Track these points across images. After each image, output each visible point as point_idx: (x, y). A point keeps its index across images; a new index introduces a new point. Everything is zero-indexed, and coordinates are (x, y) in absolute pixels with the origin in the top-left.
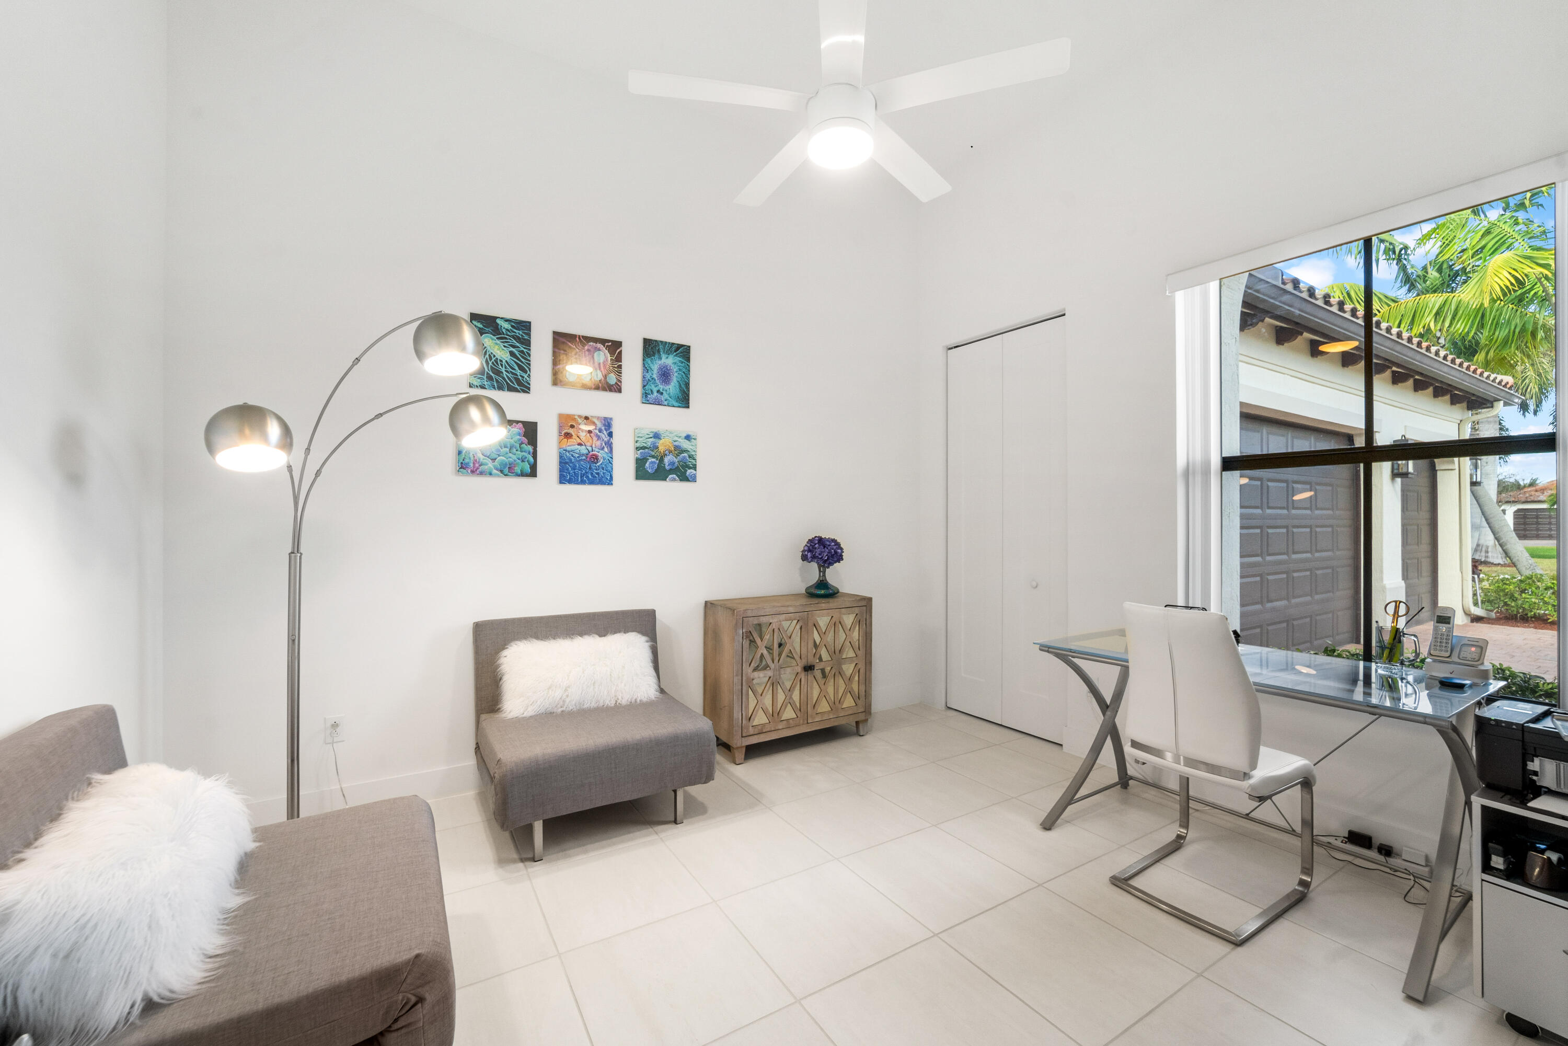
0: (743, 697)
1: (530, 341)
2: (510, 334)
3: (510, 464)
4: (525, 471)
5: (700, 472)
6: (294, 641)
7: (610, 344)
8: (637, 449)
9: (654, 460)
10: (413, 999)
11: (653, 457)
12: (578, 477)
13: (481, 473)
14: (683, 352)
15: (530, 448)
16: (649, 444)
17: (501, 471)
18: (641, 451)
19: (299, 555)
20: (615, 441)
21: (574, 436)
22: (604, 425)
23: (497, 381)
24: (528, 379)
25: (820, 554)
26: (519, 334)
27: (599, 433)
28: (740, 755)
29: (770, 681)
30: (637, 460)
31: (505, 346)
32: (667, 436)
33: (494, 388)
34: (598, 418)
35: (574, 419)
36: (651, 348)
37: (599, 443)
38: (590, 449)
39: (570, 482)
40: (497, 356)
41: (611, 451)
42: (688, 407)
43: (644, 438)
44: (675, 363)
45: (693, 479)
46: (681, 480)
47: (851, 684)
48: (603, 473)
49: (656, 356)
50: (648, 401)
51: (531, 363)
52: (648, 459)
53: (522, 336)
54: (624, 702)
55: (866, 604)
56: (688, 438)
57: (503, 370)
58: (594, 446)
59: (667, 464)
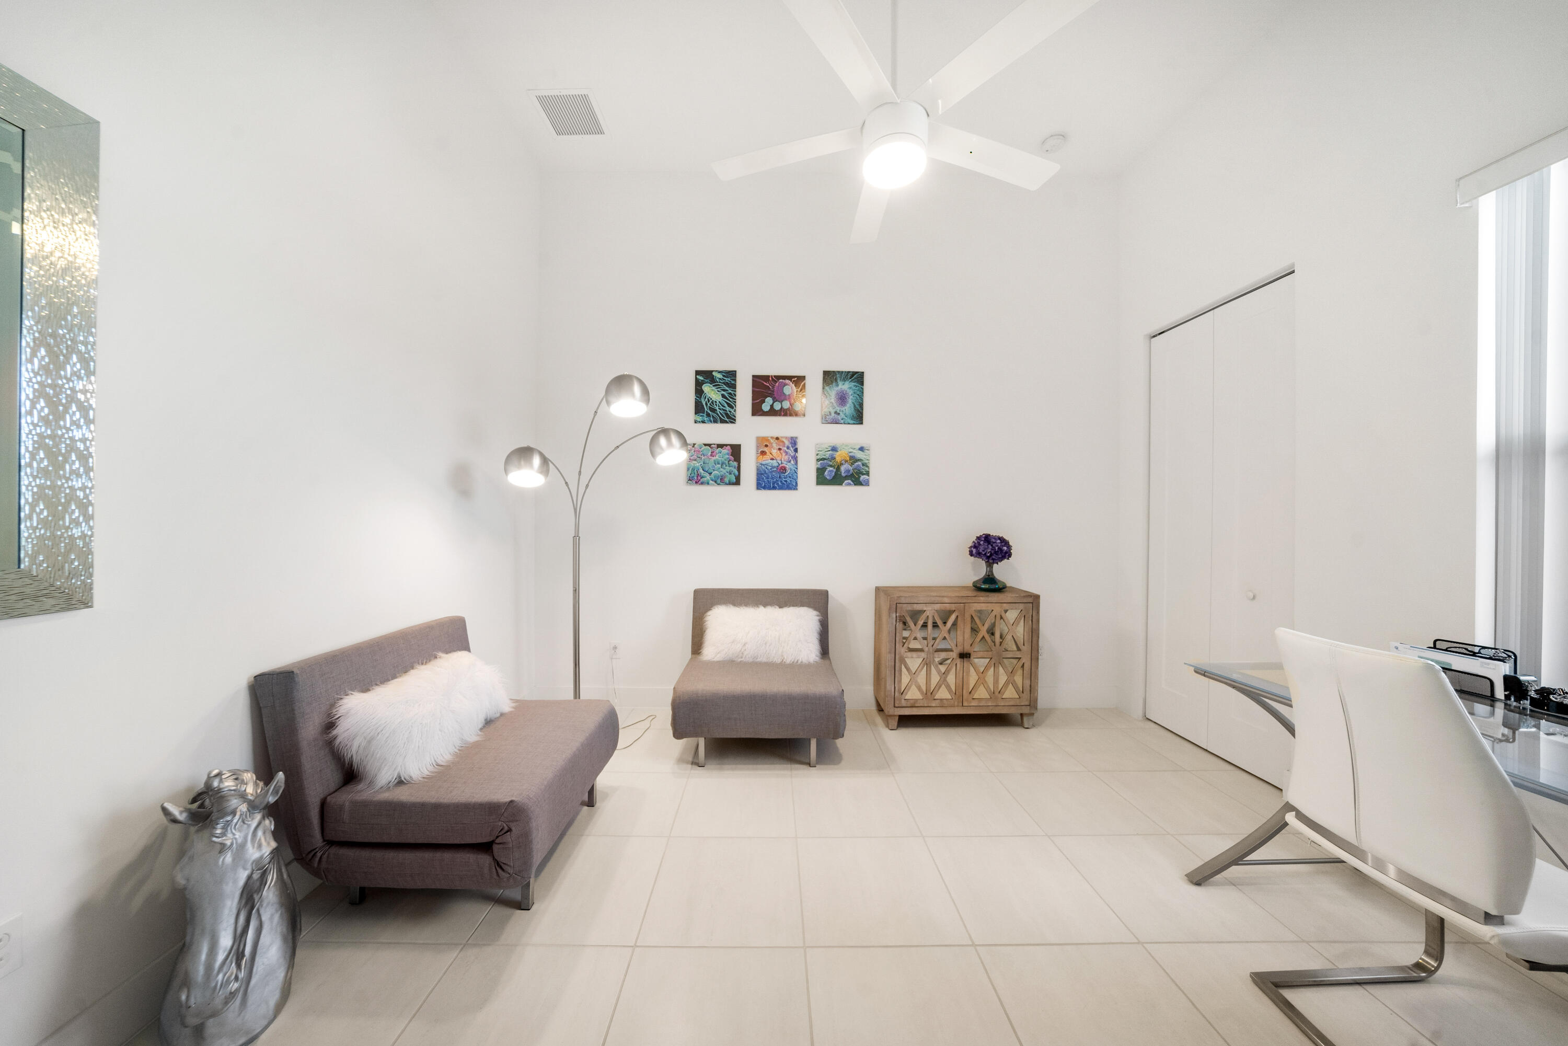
0: (896, 672)
1: (735, 385)
2: (722, 382)
3: (721, 476)
4: (731, 482)
5: (873, 478)
6: (576, 590)
7: (796, 379)
8: (818, 460)
9: (831, 469)
10: (506, 828)
11: (831, 466)
12: (770, 484)
13: (702, 483)
14: (858, 378)
15: (736, 464)
16: (828, 456)
17: (716, 482)
18: (821, 462)
19: (578, 538)
20: (800, 455)
21: (768, 453)
22: (791, 443)
23: (713, 417)
24: (734, 413)
25: (983, 551)
26: (728, 380)
27: (787, 450)
28: (894, 722)
29: (924, 662)
30: (818, 469)
31: (718, 391)
32: (844, 449)
33: (711, 422)
34: (786, 438)
35: (768, 440)
36: (830, 377)
37: (787, 457)
38: (780, 462)
39: (764, 488)
40: (713, 399)
41: (796, 463)
42: (862, 423)
43: (823, 452)
44: (850, 388)
45: (867, 483)
46: (855, 485)
47: (1013, 677)
48: (790, 481)
49: (834, 384)
50: (827, 421)
51: (737, 401)
52: (827, 468)
53: (730, 381)
54: (788, 662)
55: (1033, 601)
56: (862, 449)
57: (717, 408)
58: (783, 460)
59: (843, 472)
